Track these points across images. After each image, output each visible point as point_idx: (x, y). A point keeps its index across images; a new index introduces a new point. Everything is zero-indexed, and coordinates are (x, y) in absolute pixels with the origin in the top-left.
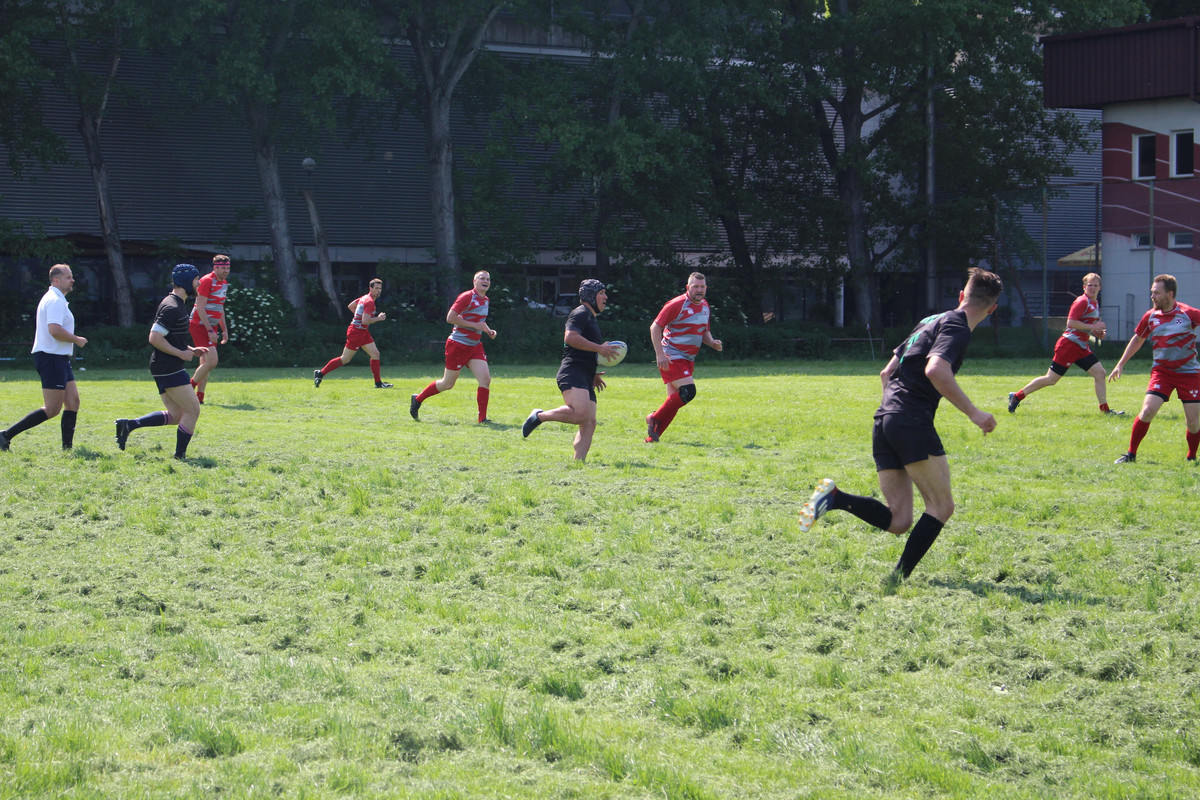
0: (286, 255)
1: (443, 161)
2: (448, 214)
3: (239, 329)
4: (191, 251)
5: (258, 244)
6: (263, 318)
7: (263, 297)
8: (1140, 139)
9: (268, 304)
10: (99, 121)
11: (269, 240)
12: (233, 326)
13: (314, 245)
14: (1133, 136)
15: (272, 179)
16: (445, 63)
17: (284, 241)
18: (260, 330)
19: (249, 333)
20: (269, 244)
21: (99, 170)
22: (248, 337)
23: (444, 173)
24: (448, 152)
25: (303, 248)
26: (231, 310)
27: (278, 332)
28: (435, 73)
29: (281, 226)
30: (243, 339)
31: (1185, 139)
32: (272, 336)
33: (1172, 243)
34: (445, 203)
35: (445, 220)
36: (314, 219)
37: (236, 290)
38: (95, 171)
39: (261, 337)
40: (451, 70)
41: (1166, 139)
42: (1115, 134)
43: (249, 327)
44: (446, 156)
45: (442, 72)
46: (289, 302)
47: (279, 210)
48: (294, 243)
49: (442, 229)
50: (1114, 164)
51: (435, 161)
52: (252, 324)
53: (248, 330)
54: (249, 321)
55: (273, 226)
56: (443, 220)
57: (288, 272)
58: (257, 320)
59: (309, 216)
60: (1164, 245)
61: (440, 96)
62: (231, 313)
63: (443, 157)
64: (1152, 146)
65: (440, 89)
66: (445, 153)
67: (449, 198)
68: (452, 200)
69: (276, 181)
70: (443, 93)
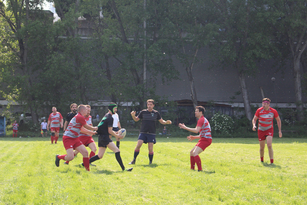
0: (247, 106)
1: (297, 77)
2: (299, 93)
3: (218, 127)
6: (225, 123)
7: (227, 117)
9: (228, 119)
10: (192, 68)
11: (243, 101)
12: (216, 126)
16: (297, 48)
17: (247, 101)
18: (225, 127)
19: (221, 128)
20: (243, 103)
21: (191, 82)
22: (220, 129)
23: (298, 81)
24: (299, 74)
25: (257, 104)
26: (216, 121)
27: (230, 128)
28: (295, 51)
29: (246, 97)
30: (219, 130)
32: (228, 128)
34: (298, 89)
35: (299, 95)
36: (263, 95)
38: (190, 82)
39: (224, 129)
43: (221, 126)
44: (298, 76)
45: (297, 50)
46: (248, 119)
47: (245, 92)
48: (250, 102)
49: (297, 97)
51: (295, 77)
52: (222, 125)
53: (220, 127)
54: (221, 124)
55: (244, 97)
57: (248, 110)
58: (224, 124)
59: (261, 94)
61: (296, 58)
62: (216, 122)
63: (297, 76)
65: (296, 56)
66: (298, 75)
67: (300, 88)
68: (301, 89)
69: (244, 84)
70: (297, 57)
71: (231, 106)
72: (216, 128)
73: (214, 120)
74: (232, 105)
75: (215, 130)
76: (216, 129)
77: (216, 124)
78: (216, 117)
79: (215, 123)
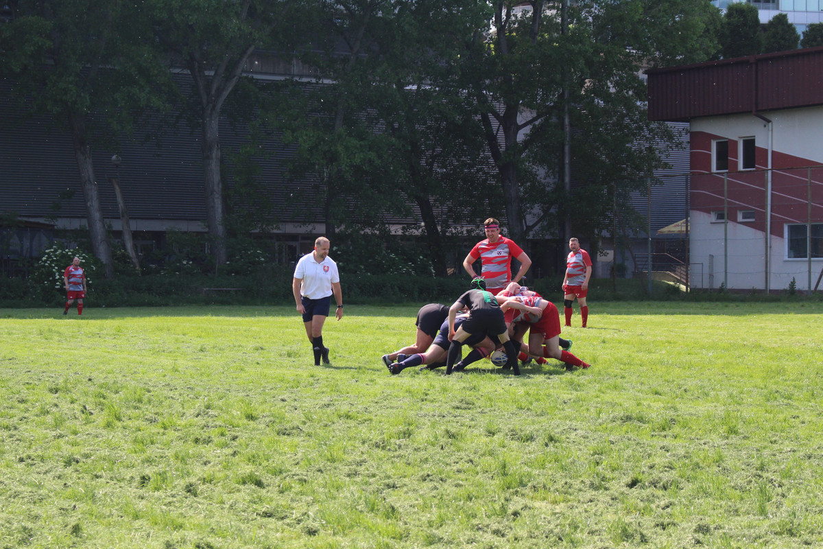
0: (98, 227)
1: (214, 157)
2: (217, 196)
4: (26, 222)
5: (79, 217)
8: (717, 143)
9: (84, 261)
11: (86, 214)
12: (58, 277)
13: (119, 218)
14: (712, 141)
15: (88, 171)
16: (215, 86)
17: (97, 215)
20: (86, 218)
23: (214, 167)
24: (218, 150)
25: (110, 221)
26: (56, 265)
27: (90, 282)
28: (208, 93)
29: (94, 204)
31: (749, 144)
33: (740, 218)
34: (215, 188)
35: (216, 200)
36: (120, 200)
37: (60, 251)
40: (220, 91)
41: (735, 143)
42: (699, 140)
44: (216, 154)
45: (213, 92)
46: (99, 259)
47: (93, 192)
48: (104, 218)
49: (213, 207)
50: (698, 161)
51: (208, 157)
55: (89, 204)
56: (213, 201)
57: (99, 237)
59: (116, 197)
60: (734, 219)
61: (212, 110)
62: (56, 268)
63: (214, 155)
64: (726, 149)
65: (211, 105)
66: (215, 151)
67: (219, 184)
68: (220, 186)
69: (91, 171)
70: (214, 108)
71: (53, 226)
72: (58, 283)
73: (49, 262)
74: (53, 223)
75: (57, 287)
76: (58, 285)
77: (57, 274)
78: (56, 256)
79: (54, 270)
